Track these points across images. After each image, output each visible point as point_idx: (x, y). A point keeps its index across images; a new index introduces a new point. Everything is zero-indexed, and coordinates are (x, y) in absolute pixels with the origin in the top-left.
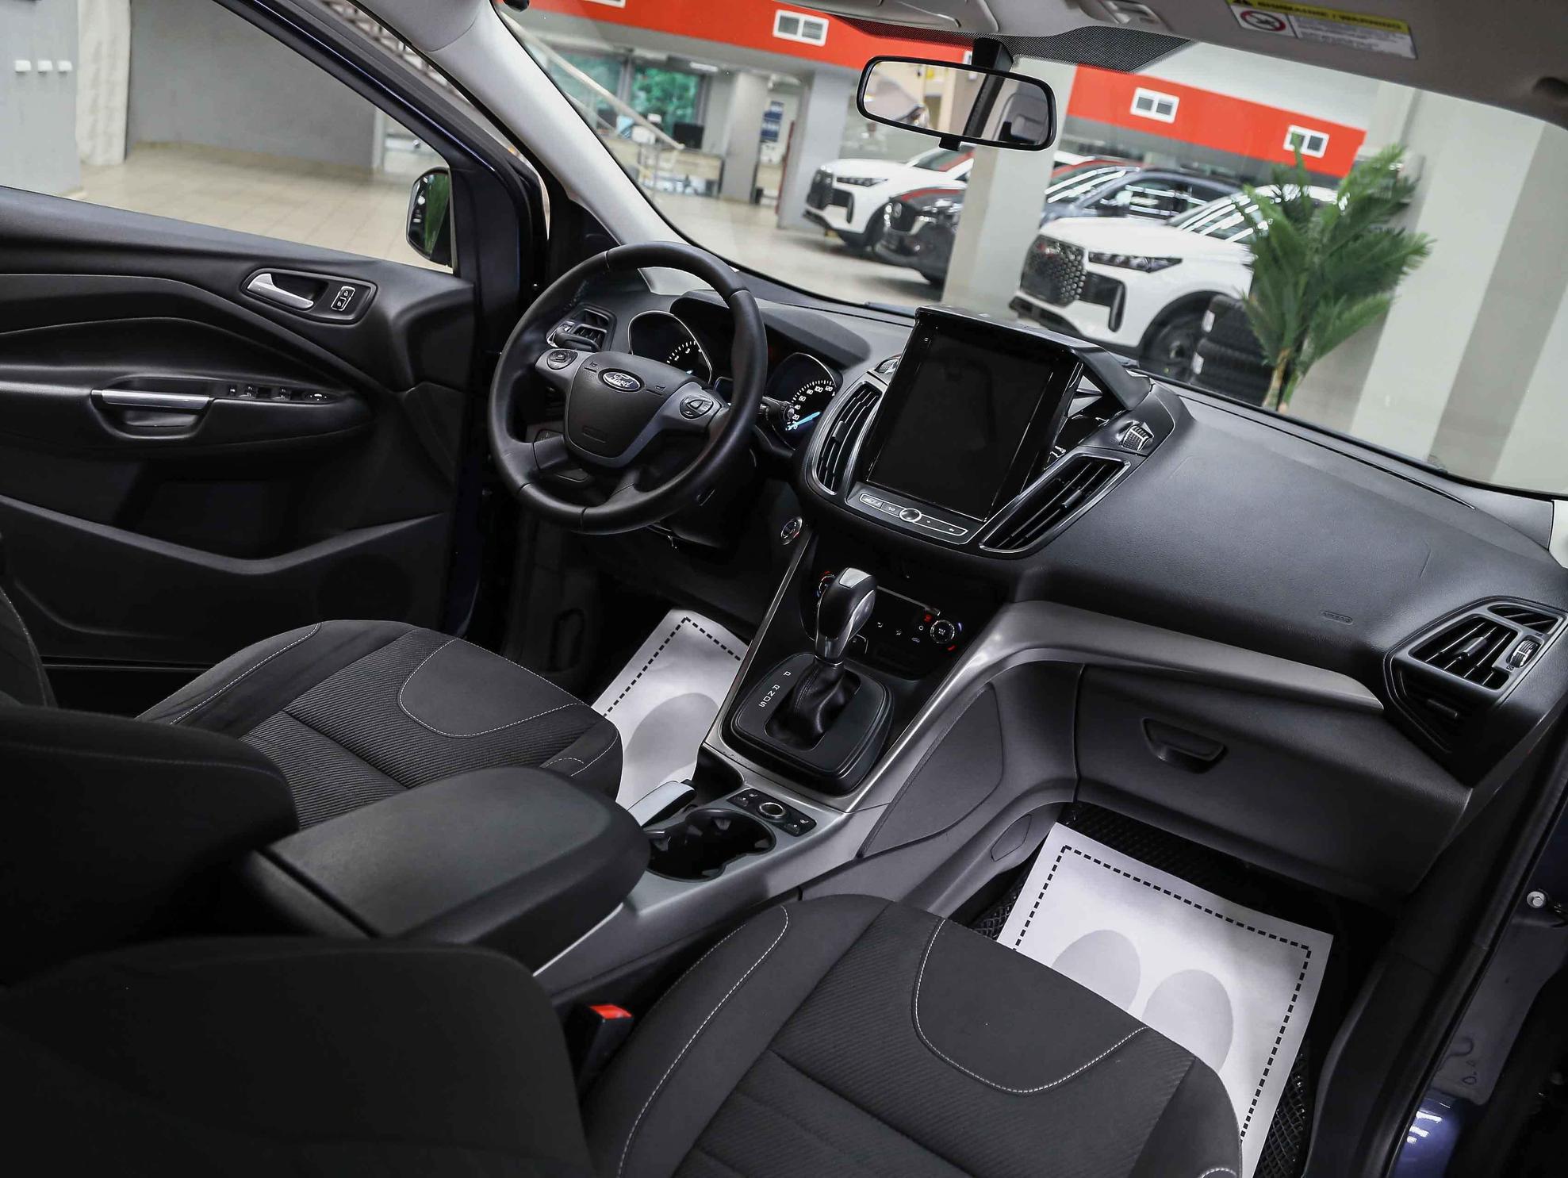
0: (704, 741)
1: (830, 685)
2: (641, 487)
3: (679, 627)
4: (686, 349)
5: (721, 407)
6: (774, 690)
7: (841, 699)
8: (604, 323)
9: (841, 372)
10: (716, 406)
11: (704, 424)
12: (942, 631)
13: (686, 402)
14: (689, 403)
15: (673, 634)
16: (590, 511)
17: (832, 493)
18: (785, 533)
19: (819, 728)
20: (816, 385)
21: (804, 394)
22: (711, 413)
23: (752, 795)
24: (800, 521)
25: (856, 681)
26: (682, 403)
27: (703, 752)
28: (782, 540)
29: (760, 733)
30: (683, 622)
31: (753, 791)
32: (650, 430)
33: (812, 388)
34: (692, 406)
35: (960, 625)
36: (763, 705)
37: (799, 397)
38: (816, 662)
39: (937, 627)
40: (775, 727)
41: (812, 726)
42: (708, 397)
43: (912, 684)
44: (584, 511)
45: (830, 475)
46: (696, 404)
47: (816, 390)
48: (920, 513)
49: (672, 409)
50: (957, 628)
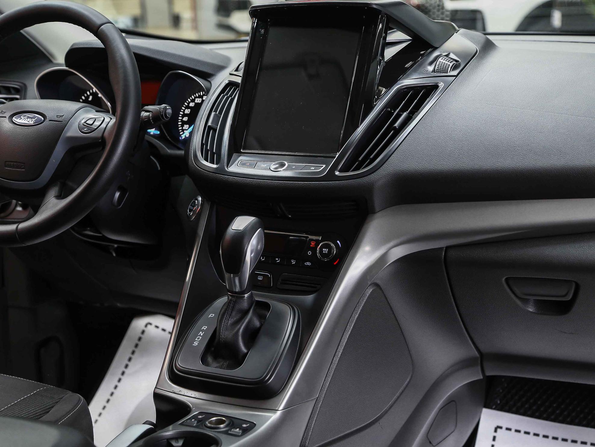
0: (156, 388)
1: (245, 313)
2: (60, 196)
3: (143, 332)
4: (88, 97)
5: (111, 119)
6: (203, 331)
7: (257, 323)
8: (17, 91)
9: (209, 79)
10: (107, 119)
11: (100, 135)
12: (325, 251)
13: (83, 121)
14: (85, 122)
15: (140, 339)
16: (22, 226)
17: (215, 166)
18: (190, 211)
19: (244, 349)
20: (195, 98)
21: (188, 107)
22: (104, 125)
23: (200, 417)
24: (200, 199)
25: (266, 306)
26: (79, 124)
27: (157, 397)
28: (189, 217)
29: (197, 366)
30: (146, 326)
31: (201, 413)
32: (59, 151)
33: (193, 101)
34: (87, 124)
35: (338, 242)
36: (196, 344)
37: (184, 110)
38: (230, 298)
39: (321, 248)
40: (210, 359)
41: (237, 348)
42: (101, 116)
43: (309, 298)
44: (17, 227)
45: (213, 154)
46: (90, 122)
47: (196, 101)
48: (286, 163)
49: (73, 131)
50: (337, 245)
